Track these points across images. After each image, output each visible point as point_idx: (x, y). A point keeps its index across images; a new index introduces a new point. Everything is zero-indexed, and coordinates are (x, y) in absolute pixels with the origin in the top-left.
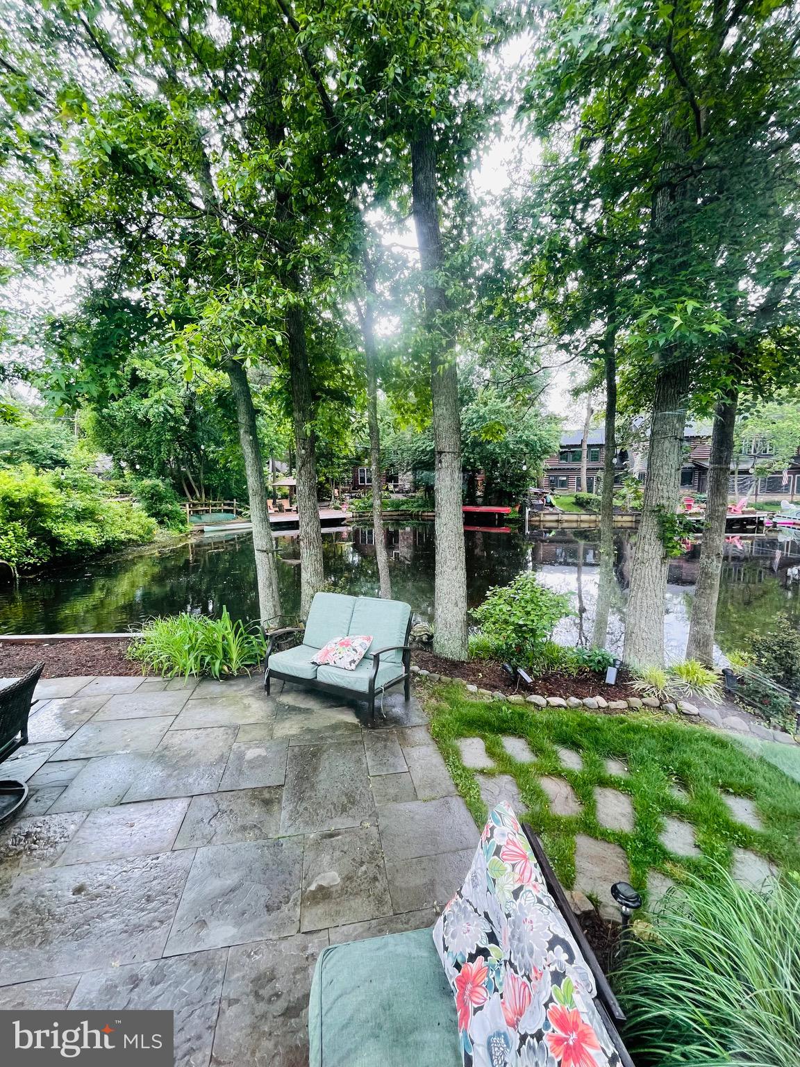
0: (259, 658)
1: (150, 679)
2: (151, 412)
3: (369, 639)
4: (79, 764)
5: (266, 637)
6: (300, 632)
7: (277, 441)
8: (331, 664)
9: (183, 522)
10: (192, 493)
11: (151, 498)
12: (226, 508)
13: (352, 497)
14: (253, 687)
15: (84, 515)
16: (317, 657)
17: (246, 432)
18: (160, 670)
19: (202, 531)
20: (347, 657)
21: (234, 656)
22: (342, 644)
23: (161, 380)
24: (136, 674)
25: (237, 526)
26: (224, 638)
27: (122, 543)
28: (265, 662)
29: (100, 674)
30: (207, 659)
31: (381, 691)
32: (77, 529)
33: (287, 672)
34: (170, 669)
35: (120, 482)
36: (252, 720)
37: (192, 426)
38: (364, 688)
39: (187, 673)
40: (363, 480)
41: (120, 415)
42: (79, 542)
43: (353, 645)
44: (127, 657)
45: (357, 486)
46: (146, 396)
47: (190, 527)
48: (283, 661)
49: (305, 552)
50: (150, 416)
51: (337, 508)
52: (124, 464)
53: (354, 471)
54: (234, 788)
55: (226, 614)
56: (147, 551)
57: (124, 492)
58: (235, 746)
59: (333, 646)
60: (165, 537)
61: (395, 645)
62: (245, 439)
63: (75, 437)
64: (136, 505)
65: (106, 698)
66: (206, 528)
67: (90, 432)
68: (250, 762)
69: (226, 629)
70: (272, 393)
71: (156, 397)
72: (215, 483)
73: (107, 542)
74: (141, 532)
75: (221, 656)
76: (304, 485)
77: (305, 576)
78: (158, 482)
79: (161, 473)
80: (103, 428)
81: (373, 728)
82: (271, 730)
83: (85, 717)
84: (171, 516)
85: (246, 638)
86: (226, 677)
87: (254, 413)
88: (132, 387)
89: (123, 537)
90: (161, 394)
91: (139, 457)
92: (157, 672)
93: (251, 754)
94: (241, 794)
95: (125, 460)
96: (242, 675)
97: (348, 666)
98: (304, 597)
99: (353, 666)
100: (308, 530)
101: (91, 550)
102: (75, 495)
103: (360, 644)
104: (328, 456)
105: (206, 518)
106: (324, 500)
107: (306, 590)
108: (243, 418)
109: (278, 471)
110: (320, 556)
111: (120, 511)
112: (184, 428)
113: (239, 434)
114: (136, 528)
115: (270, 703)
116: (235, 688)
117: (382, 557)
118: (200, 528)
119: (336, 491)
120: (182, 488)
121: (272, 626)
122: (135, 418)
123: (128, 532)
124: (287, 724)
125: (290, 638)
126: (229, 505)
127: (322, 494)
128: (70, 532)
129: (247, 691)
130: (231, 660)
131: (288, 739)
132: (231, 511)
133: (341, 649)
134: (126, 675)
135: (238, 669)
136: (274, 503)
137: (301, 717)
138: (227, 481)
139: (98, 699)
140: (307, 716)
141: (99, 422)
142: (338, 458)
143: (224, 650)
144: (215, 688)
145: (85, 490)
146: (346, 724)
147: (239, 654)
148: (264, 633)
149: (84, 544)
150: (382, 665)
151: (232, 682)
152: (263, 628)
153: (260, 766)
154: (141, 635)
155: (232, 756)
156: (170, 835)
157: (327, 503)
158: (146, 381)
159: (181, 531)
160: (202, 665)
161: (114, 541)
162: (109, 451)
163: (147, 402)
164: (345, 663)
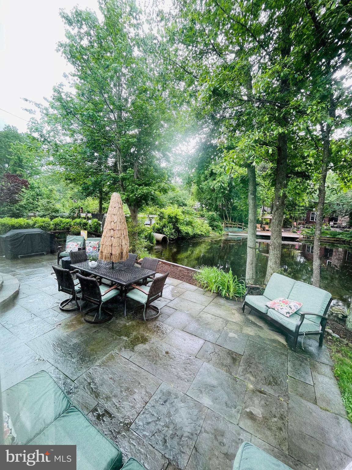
0: (242, 295)
1: (199, 289)
2: (216, 186)
3: (300, 304)
4: (174, 310)
5: (246, 287)
6: (263, 289)
7: (267, 197)
8: (276, 309)
9: (221, 230)
10: (226, 218)
11: (211, 219)
12: (239, 226)
13: (304, 227)
14: (237, 307)
15: (189, 223)
16: (269, 304)
17: (251, 194)
18: (203, 286)
19: (228, 235)
20: (285, 310)
21: (232, 290)
22: (283, 302)
23: (221, 173)
24: (195, 285)
25: (242, 234)
26: (228, 281)
27: (199, 235)
28: (244, 297)
29: (184, 281)
30: (221, 288)
31: (303, 335)
32: (186, 228)
33: (253, 305)
34: (207, 287)
35: (201, 212)
36: (234, 321)
37: (230, 191)
38: (293, 329)
39: (212, 291)
40: (313, 218)
41: (205, 187)
42: (186, 233)
43: (290, 304)
44: (194, 278)
45: (308, 221)
46: (215, 180)
47: (223, 232)
48: (252, 299)
49: (271, 252)
50: (215, 187)
51: (294, 232)
52: (204, 206)
53: (308, 214)
54: (221, 345)
55: (231, 272)
56: (207, 239)
57: (202, 216)
58: (225, 328)
59: (279, 301)
60: (214, 235)
61: (316, 313)
62: (251, 197)
63: (190, 195)
64: (206, 221)
65: (185, 290)
66: (230, 234)
67: (194, 194)
68: (230, 338)
69: (230, 278)
70: (266, 176)
71: (218, 180)
72: (236, 215)
73: (194, 234)
74: (206, 232)
75: (226, 288)
76: (276, 220)
77: (270, 263)
78: (214, 213)
79: (216, 209)
80: (199, 193)
81: (295, 351)
82: (242, 328)
83: (178, 295)
84: (217, 227)
85: (237, 284)
86: (227, 298)
87: (256, 184)
88: (210, 177)
89: (200, 233)
90: (220, 179)
91: (209, 203)
92: (202, 286)
93: (231, 335)
94: (224, 349)
95: (204, 204)
96: (233, 299)
97: (285, 314)
98: (268, 273)
99: (288, 315)
100: (274, 242)
101: (189, 236)
102: (187, 216)
103: (294, 306)
104: (293, 206)
105: (230, 229)
106: (288, 227)
107: (269, 270)
108: (251, 188)
109: (265, 211)
110: (279, 255)
111: (200, 223)
112: (226, 192)
113: (248, 195)
114: (204, 230)
115: (243, 316)
116: (230, 304)
117: (316, 263)
118: (227, 233)
119: (295, 223)
120: (223, 217)
121: (250, 282)
122: (210, 188)
123: (201, 232)
124: (249, 329)
125: (258, 291)
126: (240, 225)
127: (286, 225)
128: (184, 229)
129: (235, 307)
130: (230, 291)
131: (249, 336)
132: (241, 228)
133: (282, 304)
134: (192, 284)
135: (232, 296)
136: (261, 226)
137: (257, 329)
138: (241, 214)
139: (183, 290)
140: (260, 330)
141: (198, 190)
142: (299, 206)
143: (228, 287)
144: (222, 301)
145: (190, 215)
146: (279, 342)
147: (234, 290)
148: (246, 284)
149: (187, 233)
150: (305, 321)
151: (229, 301)
152: (246, 282)
153: (234, 342)
154: (199, 271)
155: (223, 332)
156: (196, 351)
157: (289, 229)
158: (216, 174)
159: (220, 233)
160: (218, 290)
161: (196, 234)
162: (199, 201)
163: (215, 182)
164: (284, 312)
